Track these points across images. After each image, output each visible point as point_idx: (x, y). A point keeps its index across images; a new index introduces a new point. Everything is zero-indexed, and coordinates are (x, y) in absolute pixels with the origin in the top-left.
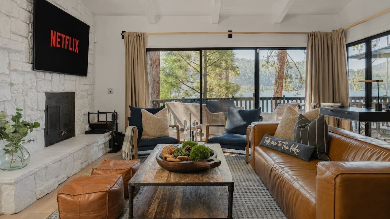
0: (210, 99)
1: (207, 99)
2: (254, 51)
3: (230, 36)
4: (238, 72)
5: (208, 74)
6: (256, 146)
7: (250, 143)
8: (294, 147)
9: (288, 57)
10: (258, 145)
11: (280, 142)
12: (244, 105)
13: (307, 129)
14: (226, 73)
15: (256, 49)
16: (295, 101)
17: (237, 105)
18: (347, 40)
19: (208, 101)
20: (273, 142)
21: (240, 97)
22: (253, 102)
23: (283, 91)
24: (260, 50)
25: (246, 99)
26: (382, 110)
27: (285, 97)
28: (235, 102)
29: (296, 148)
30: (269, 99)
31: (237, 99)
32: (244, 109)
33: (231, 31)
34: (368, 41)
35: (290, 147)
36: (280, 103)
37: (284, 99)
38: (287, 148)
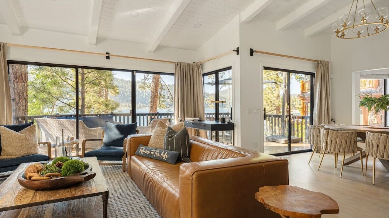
0: (88, 115)
1: (85, 115)
2: (130, 73)
3: (108, 58)
4: (118, 91)
5: (86, 91)
6: (132, 155)
7: (127, 153)
8: (164, 154)
9: (161, 80)
10: (134, 155)
11: (153, 150)
12: (122, 121)
13: (173, 139)
14: (106, 91)
15: (132, 71)
16: (166, 116)
17: (116, 120)
18: (203, 70)
19: (86, 116)
20: (146, 151)
21: (118, 113)
22: (130, 118)
23: (158, 108)
24: (136, 72)
25: (124, 115)
26: (225, 122)
27: (159, 113)
28: (114, 118)
29: (165, 154)
30: (145, 114)
31: (115, 115)
32: (123, 124)
33: (109, 53)
34: (216, 72)
35: (160, 154)
36: (155, 118)
37: (158, 115)
38: (159, 155)
